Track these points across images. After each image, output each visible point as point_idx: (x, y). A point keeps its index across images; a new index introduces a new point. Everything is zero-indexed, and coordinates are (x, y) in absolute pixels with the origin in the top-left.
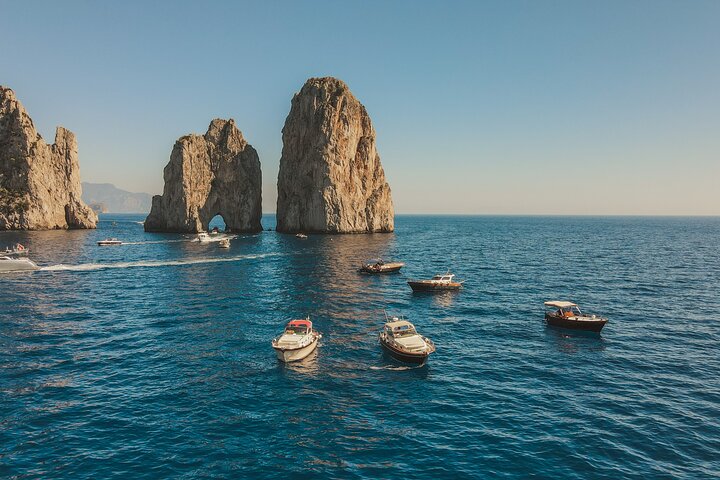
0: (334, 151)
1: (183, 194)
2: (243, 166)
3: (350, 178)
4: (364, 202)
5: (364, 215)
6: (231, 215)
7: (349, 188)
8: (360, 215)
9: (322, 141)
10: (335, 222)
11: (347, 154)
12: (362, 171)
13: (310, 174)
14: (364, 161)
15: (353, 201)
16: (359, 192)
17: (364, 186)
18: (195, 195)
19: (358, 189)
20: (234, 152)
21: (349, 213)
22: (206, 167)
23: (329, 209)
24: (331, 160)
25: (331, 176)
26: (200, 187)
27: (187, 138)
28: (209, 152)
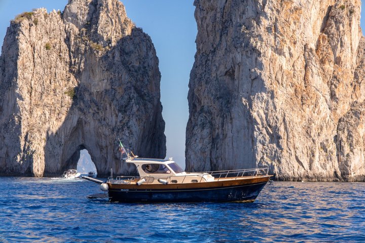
0: (273, 29)
1: (16, 109)
2: (124, 63)
3: (305, 79)
4: (333, 124)
5: (332, 147)
6: (101, 148)
7: (302, 96)
8: (324, 147)
9: (250, 13)
10: (273, 159)
11: (297, 36)
12: (330, 67)
13: (230, 74)
14: (334, 49)
15: (310, 121)
16: (323, 106)
17: (333, 96)
18: (38, 112)
19: (322, 99)
20: (109, 41)
21: (300, 143)
22: (61, 65)
23: (261, 134)
24: (265, 45)
25: (265, 75)
26: (48, 100)
27: (28, 16)
28: (67, 40)
